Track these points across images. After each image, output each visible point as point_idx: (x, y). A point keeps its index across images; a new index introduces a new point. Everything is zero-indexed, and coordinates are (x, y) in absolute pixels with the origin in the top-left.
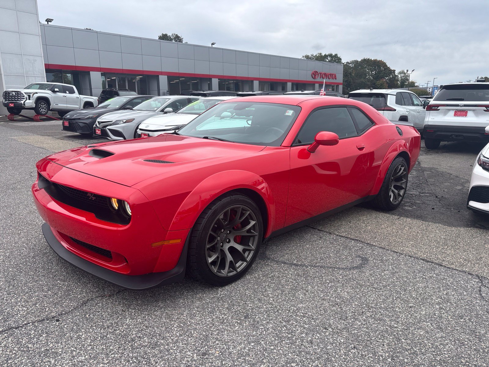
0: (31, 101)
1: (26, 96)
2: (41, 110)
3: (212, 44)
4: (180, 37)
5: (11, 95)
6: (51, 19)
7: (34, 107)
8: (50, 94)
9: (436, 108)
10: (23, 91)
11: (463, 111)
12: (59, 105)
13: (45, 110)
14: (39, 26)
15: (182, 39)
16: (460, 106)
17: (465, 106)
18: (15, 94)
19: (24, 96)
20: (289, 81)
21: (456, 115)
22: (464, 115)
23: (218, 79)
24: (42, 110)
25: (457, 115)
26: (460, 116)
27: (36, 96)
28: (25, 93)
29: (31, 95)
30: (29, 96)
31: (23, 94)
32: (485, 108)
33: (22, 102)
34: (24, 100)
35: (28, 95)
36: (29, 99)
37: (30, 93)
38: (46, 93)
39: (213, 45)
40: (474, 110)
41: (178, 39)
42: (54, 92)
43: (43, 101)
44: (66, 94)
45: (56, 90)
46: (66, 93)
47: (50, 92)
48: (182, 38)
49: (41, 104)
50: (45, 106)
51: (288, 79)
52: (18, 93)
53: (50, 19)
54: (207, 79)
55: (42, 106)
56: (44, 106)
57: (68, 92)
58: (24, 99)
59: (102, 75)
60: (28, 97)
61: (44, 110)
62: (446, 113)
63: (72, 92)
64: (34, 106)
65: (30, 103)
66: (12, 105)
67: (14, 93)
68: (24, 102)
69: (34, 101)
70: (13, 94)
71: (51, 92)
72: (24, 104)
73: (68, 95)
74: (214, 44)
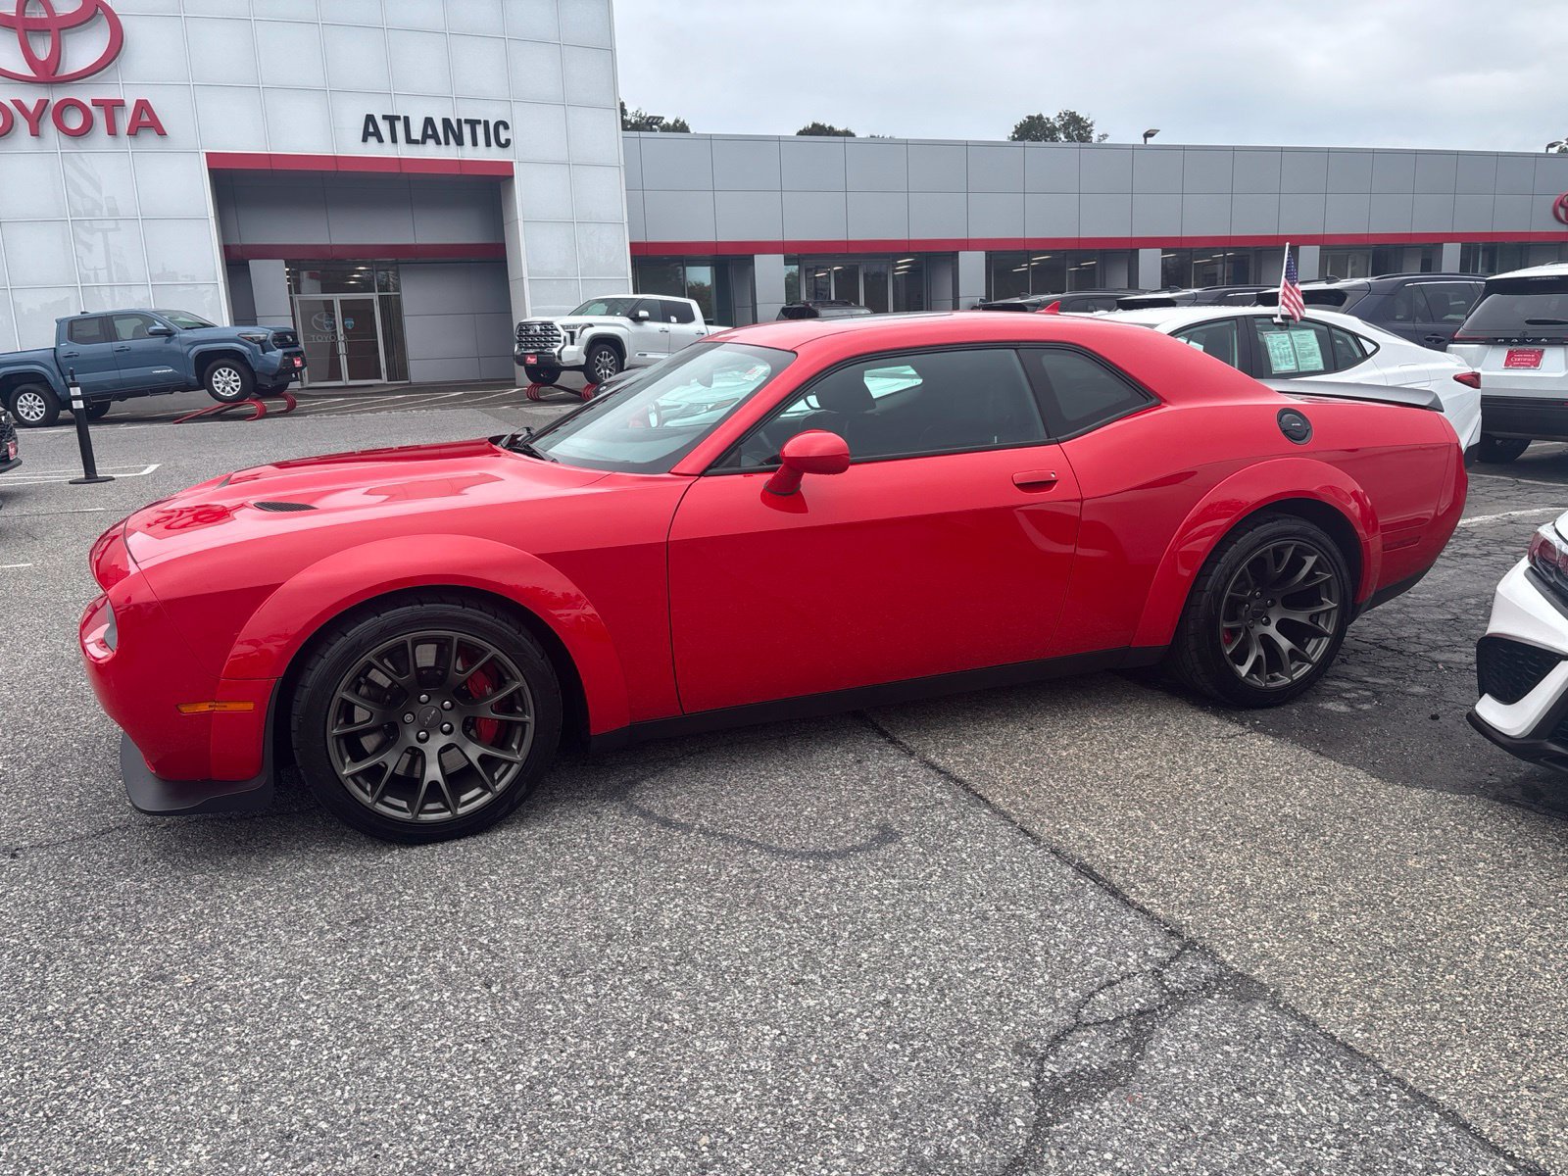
0: (575, 348)
1: (564, 333)
2: (599, 370)
3: (1147, 135)
4: (1082, 119)
5: (531, 333)
6: (659, 118)
7: (583, 363)
8: (623, 326)
10: (559, 322)
12: (648, 356)
13: (610, 370)
14: (621, 139)
15: (1091, 125)
18: (541, 330)
19: (560, 336)
20: (1452, 237)
23: (1160, 250)
24: (603, 371)
27: (589, 333)
28: (563, 327)
29: (577, 331)
30: (572, 334)
31: (557, 330)
33: (555, 351)
34: (561, 345)
35: (570, 332)
36: (572, 343)
37: (575, 327)
38: (618, 326)
39: (1148, 139)
41: (1076, 127)
42: (637, 320)
43: (607, 347)
44: (671, 325)
45: (643, 313)
46: (669, 321)
47: (626, 321)
48: (1089, 122)
49: (601, 357)
50: (611, 361)
51: (1448, 230)
52: (547, 327)
53: (654, 118)
54: (1123, 252)
55: (602, 360)
56: (607, 360)
57: (674, 319)
58: (560, 342)
59: (788, 262)
60: (568, 336)
61: (608, 372)
63: (686, 317)
64: (583, 360)
65: (572, 353)
66: (533, 360)
67: (538, 328)
68: (560, 351)
69: (583, 347)
70: (536, 331)
71: (628, 320)
72: (560, 357)
73: (674, 327)
74: (1152, 135)
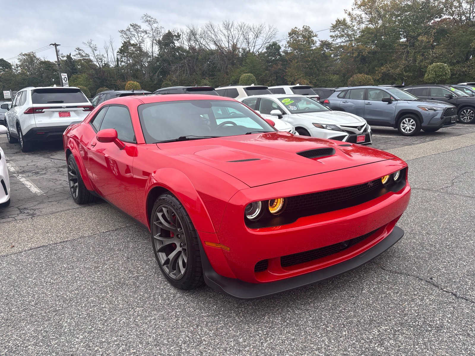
9: (41, 110)
11: (66, 112)
16: (63, 108)
17: (67, 107)
21: (60, 116)
22: (68, 116)
25: (62, 116)
26: (64, 116)
32: (83, 109)
40: (74, 111)
62: (50, 115)
